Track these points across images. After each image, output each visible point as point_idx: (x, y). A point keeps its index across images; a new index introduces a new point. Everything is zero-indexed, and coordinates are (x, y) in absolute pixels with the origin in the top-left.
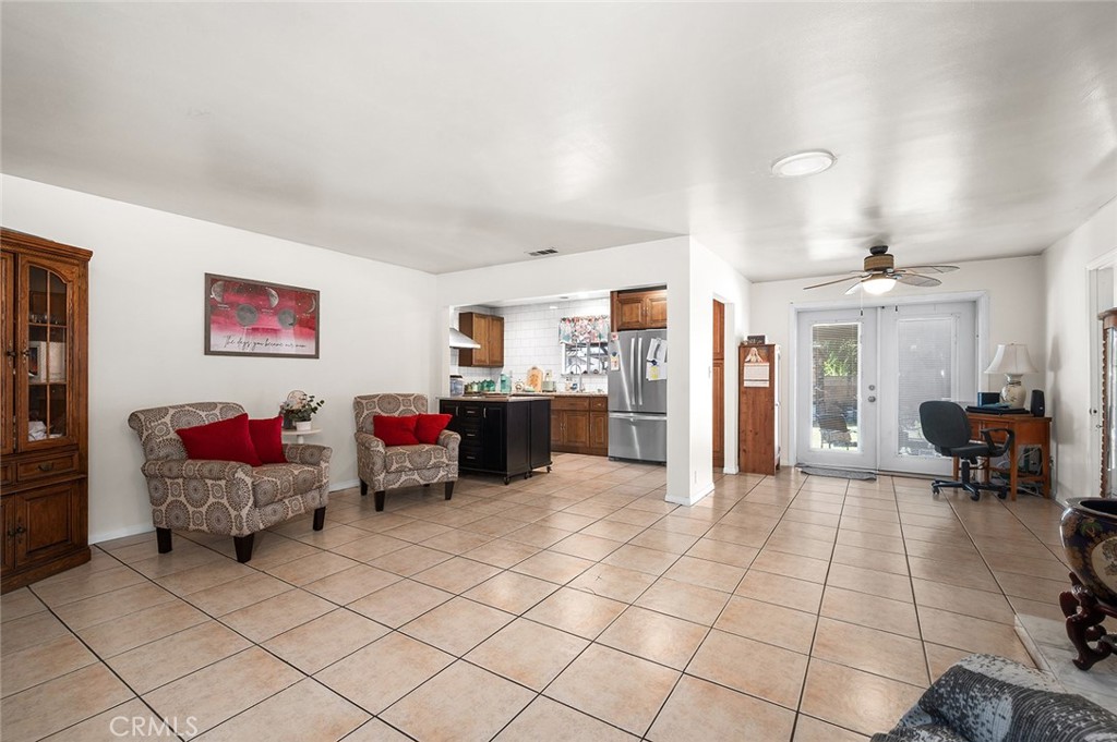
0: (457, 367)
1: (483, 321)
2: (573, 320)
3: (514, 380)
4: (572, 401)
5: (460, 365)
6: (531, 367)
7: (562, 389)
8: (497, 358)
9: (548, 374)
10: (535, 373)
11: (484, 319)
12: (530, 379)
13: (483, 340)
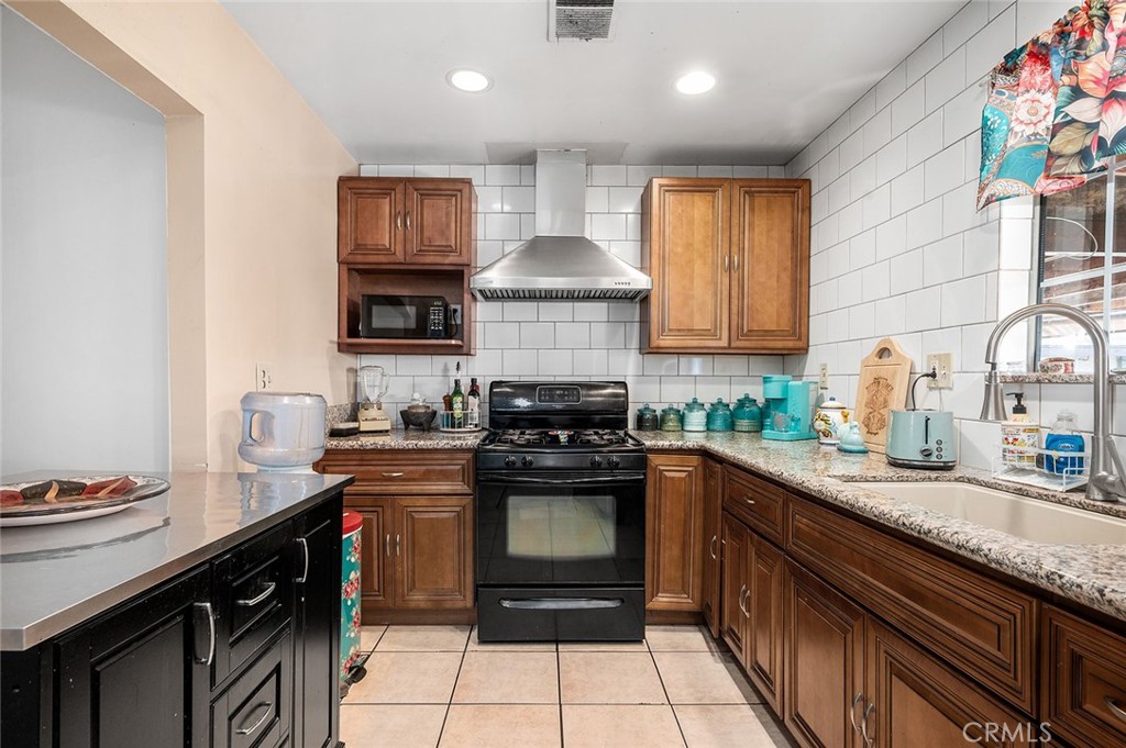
9: (933, 375)
10: (883, 372)
11: (709, 197)
12: (866, 397)
13: (698, 265)
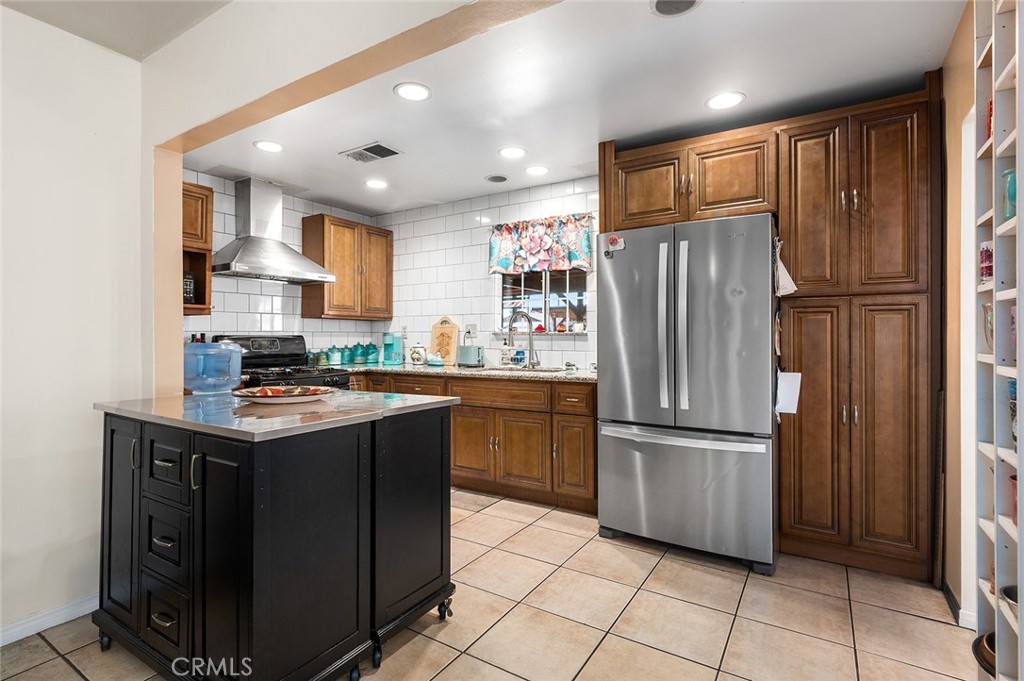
0: (298, 318)
1: (347, 233)
2: (516, 227)
3: (410, 343)
4: (516, 390)
5: (304, 316)
6: (438, 320)
7: (495, 363)
8: (378, 302)
9: (469, 332)
10: (445, 331)
11: (351, 231)
12: (437, 342)
13: (347, 268)
